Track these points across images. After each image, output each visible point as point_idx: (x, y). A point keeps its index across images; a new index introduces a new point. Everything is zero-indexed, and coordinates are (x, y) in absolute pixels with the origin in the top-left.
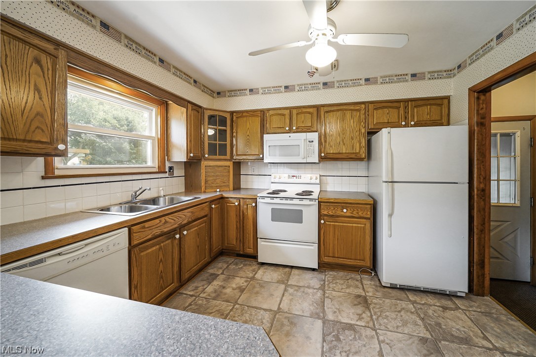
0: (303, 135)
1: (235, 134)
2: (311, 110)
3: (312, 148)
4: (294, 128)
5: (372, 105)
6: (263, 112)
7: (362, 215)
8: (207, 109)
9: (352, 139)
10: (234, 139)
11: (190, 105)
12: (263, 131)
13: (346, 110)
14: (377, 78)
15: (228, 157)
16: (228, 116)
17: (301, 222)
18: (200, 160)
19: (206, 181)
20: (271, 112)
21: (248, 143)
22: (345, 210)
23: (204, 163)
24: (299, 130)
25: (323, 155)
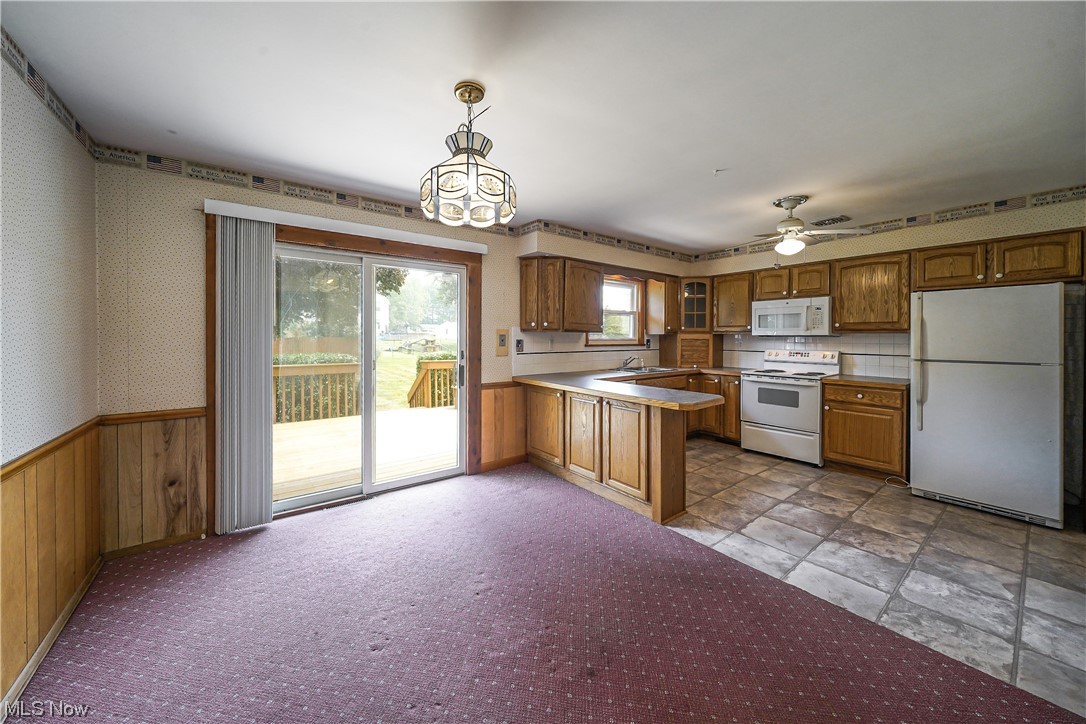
0: (806, 301)
1: (715, 302)
2: (820, 267)
3: (819, 317)
4: (795, 292)
5: (922, 253)
6: (752, 274)
7: (888, 404)
8: (683, 278)
9: (886, 302)
10: (715, 309)
11: (668, 279)
12: (752, 297)
13: (876, 263)
14: (930, 215)
15: (707, 329)
16: (707, 282)
17: (797, 407)
18: (676, 333)
19: (682, 356)
20: (763, 274)
21: (732, 313)
22: (860, 396)
23: (680, 336)
24: (801, 295)
25: (837, 325)
